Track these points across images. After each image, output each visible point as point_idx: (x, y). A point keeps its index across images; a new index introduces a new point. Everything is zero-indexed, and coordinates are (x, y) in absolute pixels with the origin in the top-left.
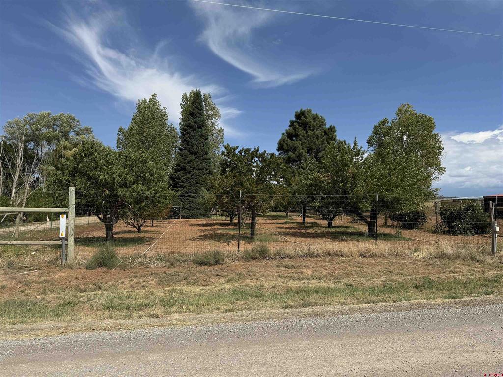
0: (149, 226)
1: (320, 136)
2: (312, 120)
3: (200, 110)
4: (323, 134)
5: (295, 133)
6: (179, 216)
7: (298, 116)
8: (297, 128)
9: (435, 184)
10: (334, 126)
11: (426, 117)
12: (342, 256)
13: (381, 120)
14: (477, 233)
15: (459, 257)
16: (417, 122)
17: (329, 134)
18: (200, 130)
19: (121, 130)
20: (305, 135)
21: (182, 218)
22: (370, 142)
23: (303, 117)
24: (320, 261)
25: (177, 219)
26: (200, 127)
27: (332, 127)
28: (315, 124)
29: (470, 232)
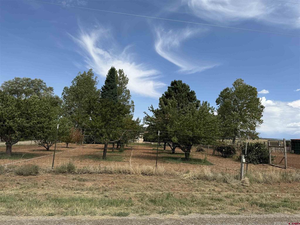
0: (65, 147)
1: (184, 96)
2: (181, 87)
3: (113, 79)
4: (187, 95)
5: (170, 94)
6: (94, 142)
7: (173, 84)
8: (171, 91)
9: (257, 130)
10: (194, 91)
11: (252, 87)
12: (129, 173)
13: (225, 88)
14: (261, 163)
15: (215, 179)
16: (246, 90)
17: (191, 95)
18: (112, 90)
19: (65, 88)
20: (176, 95)
21: (95, 144)
22: (218, 102)
23: (175, 85)
24: (110, 176)
25: (92, 144)
26: (112, 89)
27: (192, 91)
28: (182, 89)
29: (256, 162)
